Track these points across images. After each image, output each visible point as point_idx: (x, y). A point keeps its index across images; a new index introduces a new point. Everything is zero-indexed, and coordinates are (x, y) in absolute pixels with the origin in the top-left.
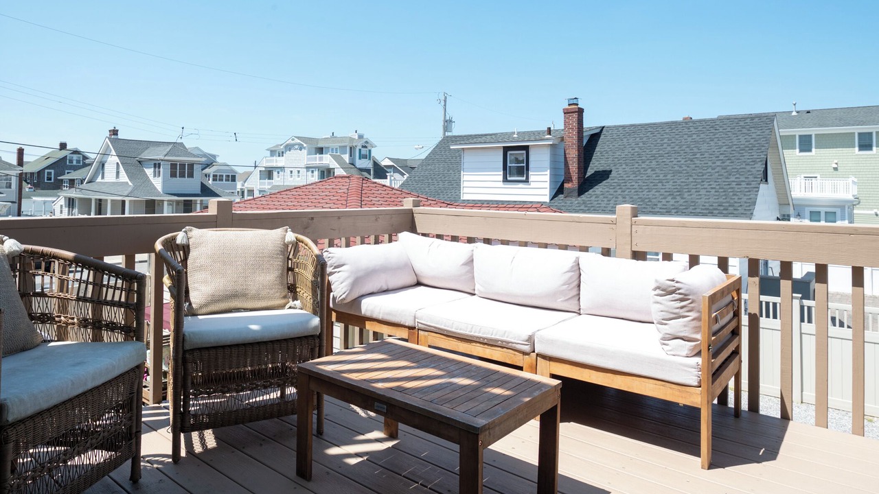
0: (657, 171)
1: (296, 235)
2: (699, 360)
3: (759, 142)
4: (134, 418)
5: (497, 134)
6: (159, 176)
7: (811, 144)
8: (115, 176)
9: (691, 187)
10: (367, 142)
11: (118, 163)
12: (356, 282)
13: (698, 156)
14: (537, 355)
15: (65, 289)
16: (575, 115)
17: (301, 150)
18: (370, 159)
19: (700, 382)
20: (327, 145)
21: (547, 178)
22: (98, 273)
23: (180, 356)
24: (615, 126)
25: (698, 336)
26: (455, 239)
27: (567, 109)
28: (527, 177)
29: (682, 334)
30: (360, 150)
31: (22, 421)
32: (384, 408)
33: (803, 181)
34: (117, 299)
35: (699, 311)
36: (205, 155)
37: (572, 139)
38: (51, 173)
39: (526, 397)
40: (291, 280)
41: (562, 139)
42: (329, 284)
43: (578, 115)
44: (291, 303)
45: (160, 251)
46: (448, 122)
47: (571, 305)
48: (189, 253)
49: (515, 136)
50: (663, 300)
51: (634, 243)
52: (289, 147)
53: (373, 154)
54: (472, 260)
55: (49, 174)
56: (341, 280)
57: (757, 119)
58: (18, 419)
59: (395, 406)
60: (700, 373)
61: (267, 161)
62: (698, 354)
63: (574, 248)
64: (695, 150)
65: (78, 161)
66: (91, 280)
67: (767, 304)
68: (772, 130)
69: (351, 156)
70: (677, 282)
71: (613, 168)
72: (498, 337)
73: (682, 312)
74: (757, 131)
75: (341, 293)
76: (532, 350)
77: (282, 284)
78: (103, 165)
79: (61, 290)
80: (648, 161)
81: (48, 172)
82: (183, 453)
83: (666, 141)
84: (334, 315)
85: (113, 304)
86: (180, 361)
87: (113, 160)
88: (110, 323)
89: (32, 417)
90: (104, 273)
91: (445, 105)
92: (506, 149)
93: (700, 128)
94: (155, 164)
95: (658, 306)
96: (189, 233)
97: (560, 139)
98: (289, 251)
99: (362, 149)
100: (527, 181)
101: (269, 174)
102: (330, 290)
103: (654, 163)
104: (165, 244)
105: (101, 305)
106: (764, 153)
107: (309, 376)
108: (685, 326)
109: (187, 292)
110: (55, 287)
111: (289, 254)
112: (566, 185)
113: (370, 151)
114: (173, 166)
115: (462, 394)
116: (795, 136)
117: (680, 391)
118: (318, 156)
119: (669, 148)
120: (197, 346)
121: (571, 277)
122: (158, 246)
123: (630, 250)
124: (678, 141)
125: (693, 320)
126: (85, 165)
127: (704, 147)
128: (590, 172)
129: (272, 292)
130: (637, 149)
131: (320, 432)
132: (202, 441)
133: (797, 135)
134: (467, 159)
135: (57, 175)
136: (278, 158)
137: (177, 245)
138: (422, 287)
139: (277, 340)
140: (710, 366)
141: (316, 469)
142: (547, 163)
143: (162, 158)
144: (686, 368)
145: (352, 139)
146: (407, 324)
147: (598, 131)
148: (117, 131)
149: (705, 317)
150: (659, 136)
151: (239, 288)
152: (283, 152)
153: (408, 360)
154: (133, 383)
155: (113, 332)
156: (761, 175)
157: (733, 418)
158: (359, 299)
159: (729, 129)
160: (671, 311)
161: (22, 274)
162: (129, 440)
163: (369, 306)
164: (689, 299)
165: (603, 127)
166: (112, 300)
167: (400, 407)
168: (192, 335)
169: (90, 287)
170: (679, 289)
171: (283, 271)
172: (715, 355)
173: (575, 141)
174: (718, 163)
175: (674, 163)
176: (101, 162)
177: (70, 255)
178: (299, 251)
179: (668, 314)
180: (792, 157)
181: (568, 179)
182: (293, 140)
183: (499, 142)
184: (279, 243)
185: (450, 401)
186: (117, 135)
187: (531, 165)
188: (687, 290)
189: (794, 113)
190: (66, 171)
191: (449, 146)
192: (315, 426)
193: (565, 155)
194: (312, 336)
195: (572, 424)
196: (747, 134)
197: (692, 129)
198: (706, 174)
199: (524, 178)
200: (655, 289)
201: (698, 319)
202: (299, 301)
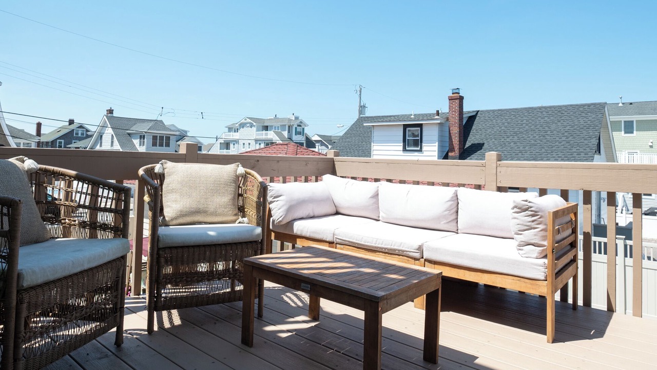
0: (518, 144)
1: (246, 169)
2: (546, 261)
3: (594, 123)
4: (119, 296)
5: (399, 115)
6: (144, 145)
7: (633, 128)
8: (110, 145)
9: (543, 156)
10: (301, 122)
11: (112, 135)
12: (290, 209)
13: (549, 133)
14: (425, 260)
15: (69, 199)
16: (457, 101)
17: (251, 127)
18: (303, 135)
19: (546, 277)
20: (271, 124)
21: (436, 148)
22: (95, 187)
23: (155, 252)
24: (487, 111)
25: (545, 243)
26: (365, 179)
27: (451, 97)
28: (421, 148)
29: (533, 242)
30: (296, 128)
31: (33, 288)
32: (308, 287)
33: (627, 155)
34: (108, 206)
35: (545, 224)
36: (179, 131)
37: (455, 119)
38: (62, 142)
39: (415, 280)
40: (241, 203)
41: (447, 119)
42: (270, 210)
43: (460, 101)
44: (240, 219)
45: (141, 175)
46: (363, 107)
47: (452, 227)
48: (164, 180)
49: (412, 117)
50: (519, 215)
51: (498, 181)
52: (242, 125)
53: (305, 132)
54: (378, 194)
55: (60, 143)
56: (279, 207)
57: (592, 106)
58: (31, 285)
59: (317, 285)
60: (546, 270)
61: (226, 135)
62: (545, 257)
63: (454, 185)
64: (547, 129)
65: (82, 134)
66: (89, 192)
67: (600, 243)
68: (603, 114)
69: (289, 133)
70: (530, 202)
71: (485, 142)
72: (396, 247)
73: (533, 225)
74: (591, 115)
75: (279, 217)
76: (421, 257)
77: (234, 205)
78: (101, 136)
79: (67, 200)
80: (511, 137)
81: (59, 142)
82: (156, 328)
83: (525, 121)
84: (273, 234)
85: (105, 210)
86: (155, 256)
87: (109, 131)
88: (102, 225)
89: (41, 286)
90: (99, 187)
91: (360, 95)
92: (405, 126)
93: (550, 113)
94: (141, 136)
95: (516, 221)
96: (164, 165)
97: (446, 119)
98: (240, 180)
99: (297, 127)
100: (421, 150)
101: (227, 145)
102: (270, 215)
103: (516, 138)
104: (146, 171)
105: (97, 211)
106: (598, 131)
107: (253, 266)
108: (535, 235)
109: (162, 209)
110: (62, 197)
111: (240, 182)
112: (450, 154)
113: (303, 129)
114: (155, 138)
115: (367, 277)
116: (621, 121)
117: (531, 284)
118: (264, 132)
119: (527, 127)
120: (168, 245)
121: (451, 205)
122: (141, 172)
123: (495, 186)
124: (533, 122)
125: (541, 230)
126: (88, 137)
127: (553, 127)
128: (468, 144)
129: (226, 210)
130: (503, 128)
131: (260, 315)
132: (170, 320)
133: (623, 120)
134: (376, 134)
135: (66, 144)
136: (234, 134)
137: (155, 173)
138: (340, 216)
139: (229, 244)
140: (554, 265)
141: (256, 339)
142: (436, 137)
143: (146, 131)
144: (535, 267)
145: (290, 120)
146: (328, 240)
147: (474, 114)
148: (113, 110)
149: (550, 227)
150: (519, 118)
151: (201, 207)
152: (238, 129)
153: (327, 258)
154: (119, 270)
155: (105, 231)
156: (595, 148)
157: (572, 310)
158: (292, 222)
159: (571, 113)
160: (525, 224)
161: (37, 186)
162: (115, 313)
163: (300, 227)
164: (539, 215)
165: (478, 111)
166: (105, 208)
167: (320, 286)
168: (164, 237)
169: (88, 197)
170: (531, 207)
171: (235, 195)
172: (558, 259)
173: (457, 121)
174: (564, 138)
175: (530, 138)
176: (100, 133)
177: (73, 173)
178: (247, 181)
179: (522, 226)
180: (619, 137)
181: (452, 149)
182: (246, 120)
183: (400, 121)
184: (232, 174)
185: (358, 281)
186: (112, 113)
187: (424, 139)
188: (537, 208)
189: (621, 105)
190: (73, 141)
191: (362, 124)
192: (256, 312)
193: (449, 131)
194: (256, 242)
195: (451, 313)
196: (585, 117)
197: (544, 113)
198: (554, 146)
199: (419, 148)
200: (513, 208)
201: (545, 230)
202: (246, 218)
